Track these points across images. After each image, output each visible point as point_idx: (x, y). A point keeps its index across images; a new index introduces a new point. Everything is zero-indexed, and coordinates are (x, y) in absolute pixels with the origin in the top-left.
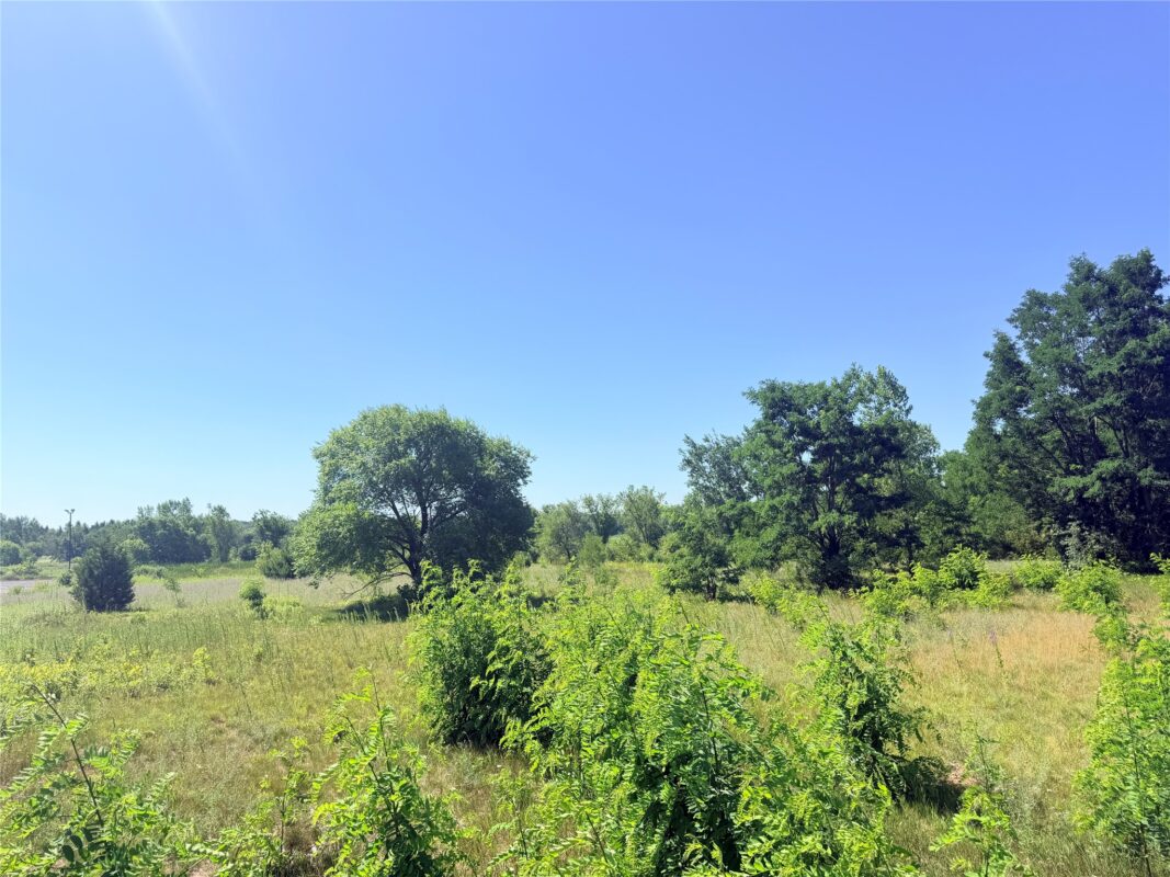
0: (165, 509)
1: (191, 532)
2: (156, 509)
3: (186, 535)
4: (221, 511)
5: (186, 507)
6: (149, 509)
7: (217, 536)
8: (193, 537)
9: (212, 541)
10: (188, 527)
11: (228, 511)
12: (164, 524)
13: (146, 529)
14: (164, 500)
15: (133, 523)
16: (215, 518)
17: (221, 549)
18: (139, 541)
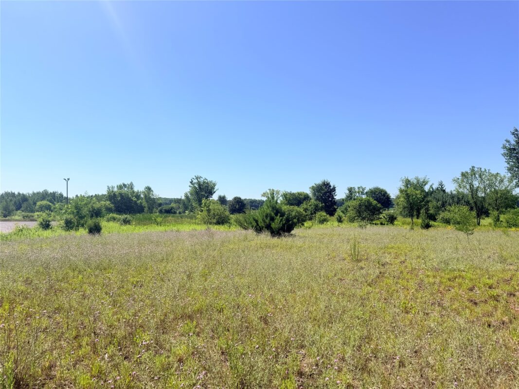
0: (120, 187)
1: (134, 199)
2: (116, 187)
3: (132, 200)
4: (149, 189)
5: (131, 186)
6: (113, 187)
7: (147, 202)
8: (135, 202)
9: (145, 204)
10: (133, 196)
11: (152, 189)
12: (121, 194)
13: (112, 196)
14: (120, 183)
15: (105, 195)
16: (146, 192)
17: (149, 208)
18: (108, 202)
